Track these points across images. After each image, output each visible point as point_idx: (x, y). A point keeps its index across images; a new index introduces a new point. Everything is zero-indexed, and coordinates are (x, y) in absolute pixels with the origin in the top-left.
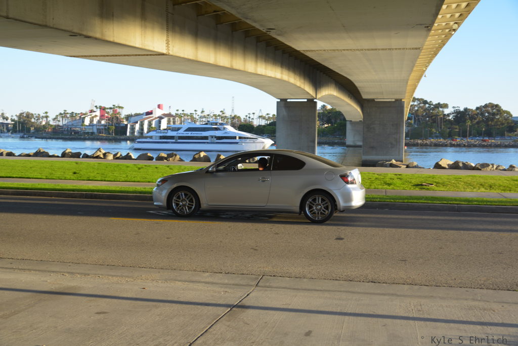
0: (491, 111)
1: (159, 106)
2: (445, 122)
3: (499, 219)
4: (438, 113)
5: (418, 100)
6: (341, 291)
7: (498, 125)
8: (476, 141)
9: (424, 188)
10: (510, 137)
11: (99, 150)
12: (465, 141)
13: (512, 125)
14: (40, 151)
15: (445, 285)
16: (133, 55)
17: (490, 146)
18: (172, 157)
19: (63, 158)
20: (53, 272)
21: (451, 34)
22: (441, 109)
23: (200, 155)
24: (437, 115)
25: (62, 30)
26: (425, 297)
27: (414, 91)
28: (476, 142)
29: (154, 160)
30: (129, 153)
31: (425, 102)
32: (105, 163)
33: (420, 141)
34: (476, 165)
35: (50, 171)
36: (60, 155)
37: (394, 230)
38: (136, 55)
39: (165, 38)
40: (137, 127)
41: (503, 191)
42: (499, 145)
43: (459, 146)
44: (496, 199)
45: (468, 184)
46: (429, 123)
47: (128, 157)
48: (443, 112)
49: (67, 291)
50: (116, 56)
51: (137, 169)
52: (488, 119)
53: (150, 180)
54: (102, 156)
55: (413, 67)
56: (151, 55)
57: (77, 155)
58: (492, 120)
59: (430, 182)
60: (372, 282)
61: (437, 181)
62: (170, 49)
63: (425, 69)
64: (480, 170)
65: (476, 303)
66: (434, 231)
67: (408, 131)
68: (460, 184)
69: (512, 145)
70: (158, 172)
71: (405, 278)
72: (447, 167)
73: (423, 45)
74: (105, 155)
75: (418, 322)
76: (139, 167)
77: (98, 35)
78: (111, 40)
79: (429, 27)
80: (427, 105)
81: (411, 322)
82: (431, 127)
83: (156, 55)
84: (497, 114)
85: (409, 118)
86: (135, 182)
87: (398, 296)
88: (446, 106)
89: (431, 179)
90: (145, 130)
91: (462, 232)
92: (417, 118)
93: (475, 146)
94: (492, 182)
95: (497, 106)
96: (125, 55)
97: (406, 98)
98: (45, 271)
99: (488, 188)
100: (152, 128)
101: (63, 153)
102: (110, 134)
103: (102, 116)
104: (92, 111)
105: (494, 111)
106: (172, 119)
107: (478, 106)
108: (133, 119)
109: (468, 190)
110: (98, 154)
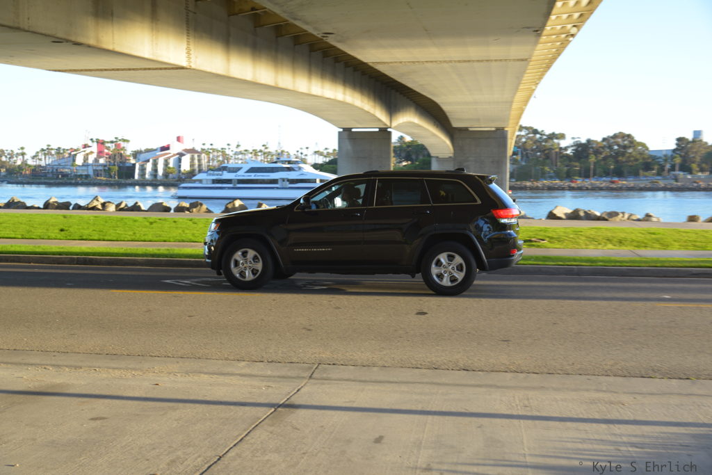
0: (621, 143)
1: (179, 139)
2: (562, 157)
3: (631, 285)
4: (552, 145)
5: (526, 128)
6: (423, 383)
7: (630, 161)
8: (602, 182)
9: (533, 245)
10: (646, 176)
11: (96, 198)
12: (588, 183)
13: (649, 160)
14: (13, 201)
15: (559, 372)
16: (141, 69)
17: (620, 189)
18: (195, 207)
19: (46, 210)
20: (32, 365)
21: (568, 40)
22: (556, 141)
23: (234, 205)
24: (551, 149)
25: (42, 34)
26: (534, 388)
27: (519, 117)
28: (601, 184)
29: (172, 211)
30: (137, 203)
31: (535, 132)
32: (104, 215)
33: (528, 184)
34: (602, 214)
35: (28, 228)
36: (42, 207)
37: (493, 301)
38: (145, 69)
39: (184, 46)
40: (149, 167)
41: (636, 248)
42: (632, 187)
43: (580, 189)
44: (626, 259)
45: (592, 240)
46: (541, 159)
47: (136, 208)
48: (559, 144)
49: (50, 390)
50: (118, 70)
51: (148, 224)
52: (618, 153)
53: (165, 239)
54: (100, 207)
55: (519, 84)
56: (165, 69)
57: (65, 206)
58: (623, 154)
59: (540, 237)
60: (464, 370)
61: (550, 235)
62: (192, 60)
63: (534, 87)
64: (606, 220)
65: (601, 395)
66: (546, 302)
67: (514, 170)
68: (581, 239)
69: (649, 188)
70: (177, 228)
71: (508, 363)
72: (564, 217)
73: (531, 56)
74: (104, 205)
75: (525, 421)
76: (151, 220)
77: (92, 42)
78: (110, 47)
79: (538, 31)
80: (538, 136)
81: (516, 422)
82: (544, 164)
83: (173, 69)
84: (630, 147)
85: (514, 153)
86: (145, 241)
87: (498, 387)
88: (562, 136)
89: (542, 233)
90: (160, 172)
91: (582, 302)
92: (524, 153)
93: (601, 189)
94: (622, 235)
95: (629, 136)
96: (130, 69)
97: (510, 126)
98: (20, 364)
99: (617, 244)
100: (169, 168)
101: (46, 203)
102: (111, 177)
103: (100, 153)
104: (85, 146)
105: (626, 142)
106: (196, 156)
107: (605, 136)
108: (143, 157)
109: (591, 247)
110: (94, 204)
